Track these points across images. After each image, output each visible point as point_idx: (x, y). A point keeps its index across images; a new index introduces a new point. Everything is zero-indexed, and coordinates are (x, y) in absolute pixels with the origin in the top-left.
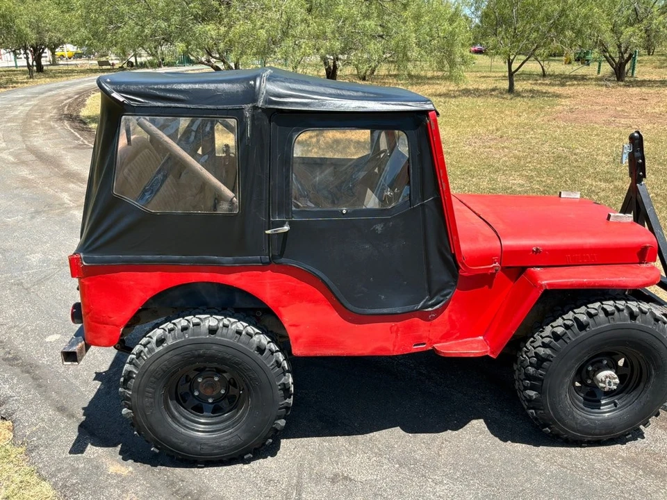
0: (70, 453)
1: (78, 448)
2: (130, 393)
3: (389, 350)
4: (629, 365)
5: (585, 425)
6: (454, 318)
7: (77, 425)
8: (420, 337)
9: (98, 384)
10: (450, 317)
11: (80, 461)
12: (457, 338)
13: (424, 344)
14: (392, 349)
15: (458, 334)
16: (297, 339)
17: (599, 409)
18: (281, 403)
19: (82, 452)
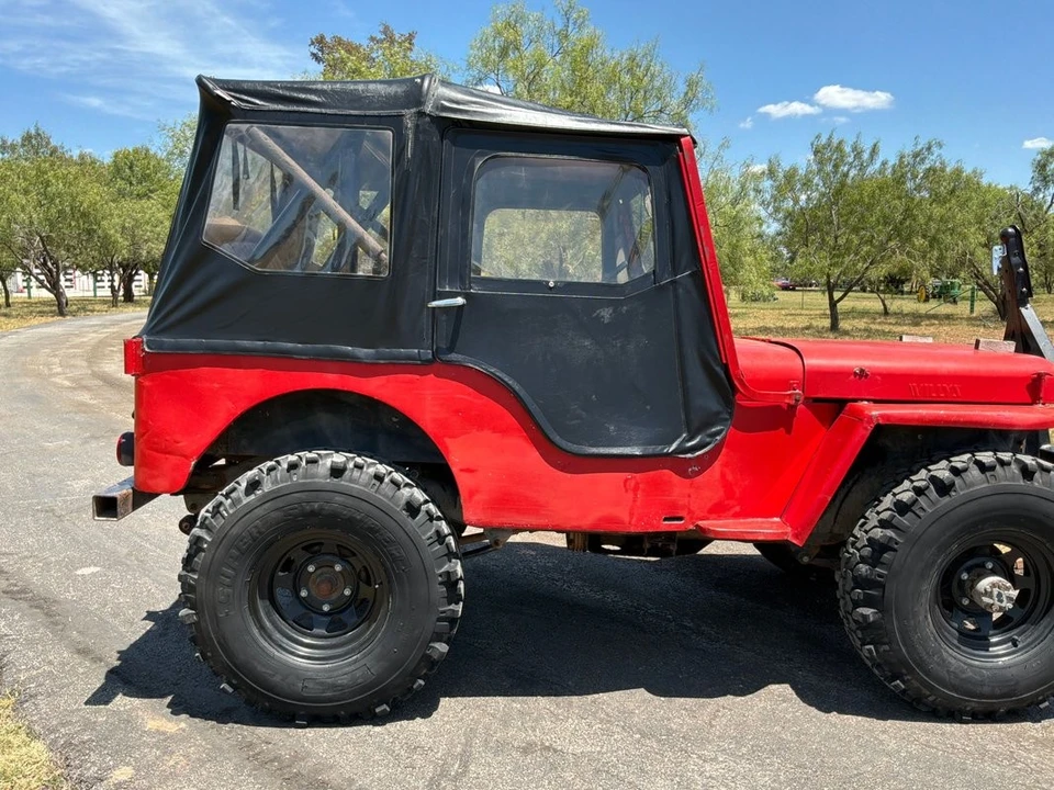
0: (86, 703)
1: (101, 697)
2: (196, 577)
3: (623, 523)
4: (1032, 572)
5: (964, 676)
6: (730, 477)
7: (106, 670)
8: (674, 506)
9: (149, 625)
10: (723, 476)
11: (101, 714)
12: (736, 516)
13: (680, 519)
14: (626, 518)
15: (737, 509)
16: (472, 494)
17: (988, 650)
18: (441, 609)
19: (106, 703)
